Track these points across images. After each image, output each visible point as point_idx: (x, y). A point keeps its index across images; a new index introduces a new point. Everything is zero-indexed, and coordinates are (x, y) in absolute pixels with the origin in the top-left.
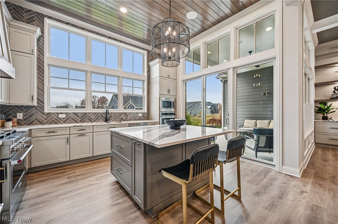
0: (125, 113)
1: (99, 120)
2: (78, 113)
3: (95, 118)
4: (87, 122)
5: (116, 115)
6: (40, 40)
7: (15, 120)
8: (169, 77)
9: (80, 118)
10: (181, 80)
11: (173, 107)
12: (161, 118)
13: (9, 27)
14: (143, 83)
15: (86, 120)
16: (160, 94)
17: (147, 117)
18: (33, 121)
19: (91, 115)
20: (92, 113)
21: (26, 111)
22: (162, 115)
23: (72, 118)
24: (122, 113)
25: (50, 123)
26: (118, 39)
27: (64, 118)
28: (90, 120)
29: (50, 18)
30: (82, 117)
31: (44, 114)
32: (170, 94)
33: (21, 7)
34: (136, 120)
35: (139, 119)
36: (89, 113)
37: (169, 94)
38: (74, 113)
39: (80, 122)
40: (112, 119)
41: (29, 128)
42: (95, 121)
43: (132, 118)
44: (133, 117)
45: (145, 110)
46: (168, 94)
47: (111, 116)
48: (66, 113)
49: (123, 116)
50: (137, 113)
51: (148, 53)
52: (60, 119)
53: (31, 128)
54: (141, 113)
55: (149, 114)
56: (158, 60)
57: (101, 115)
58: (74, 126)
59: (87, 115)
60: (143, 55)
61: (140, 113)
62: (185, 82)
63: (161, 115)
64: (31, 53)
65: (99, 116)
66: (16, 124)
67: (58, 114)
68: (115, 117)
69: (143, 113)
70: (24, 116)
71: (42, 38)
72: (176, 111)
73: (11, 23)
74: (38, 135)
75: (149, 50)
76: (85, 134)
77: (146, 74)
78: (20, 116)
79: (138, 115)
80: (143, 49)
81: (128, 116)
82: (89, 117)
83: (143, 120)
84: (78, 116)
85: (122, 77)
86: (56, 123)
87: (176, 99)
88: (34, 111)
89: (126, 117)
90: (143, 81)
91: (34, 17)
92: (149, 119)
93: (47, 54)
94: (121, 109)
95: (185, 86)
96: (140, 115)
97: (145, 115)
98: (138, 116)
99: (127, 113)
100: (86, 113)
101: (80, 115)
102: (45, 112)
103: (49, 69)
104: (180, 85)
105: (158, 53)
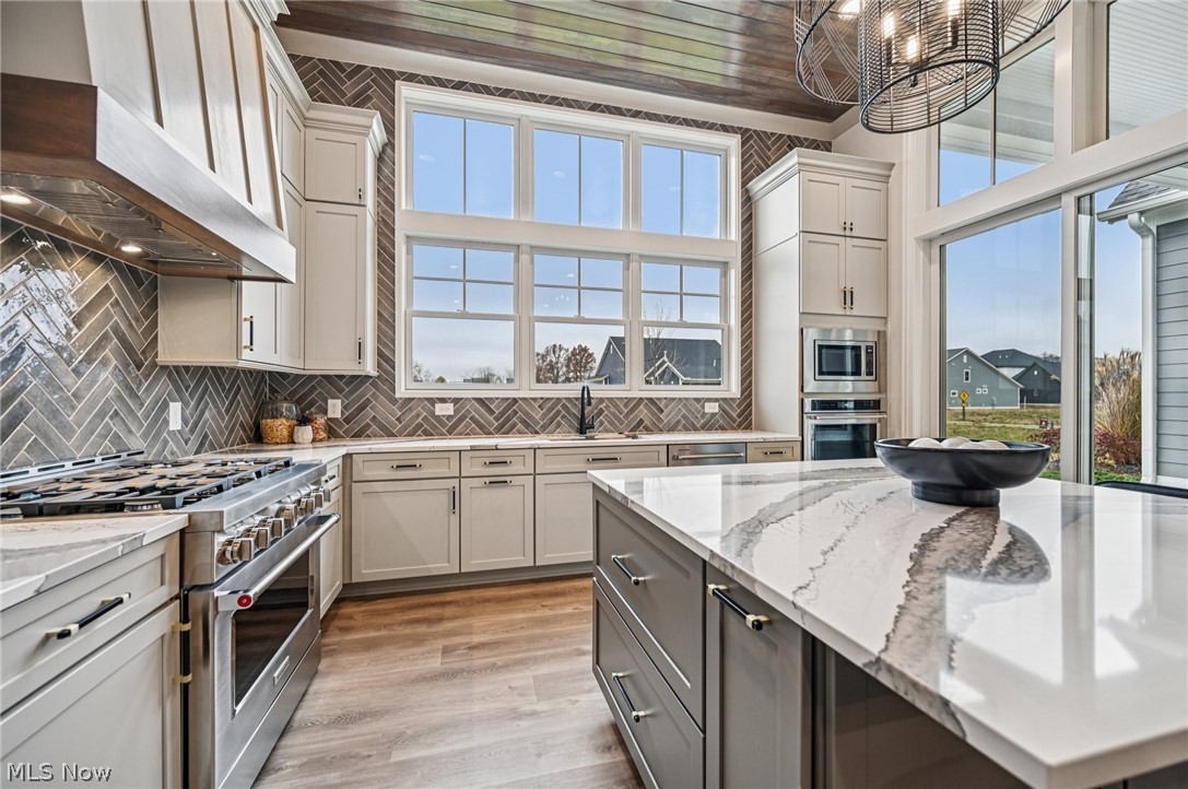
0: (651, 400)
1: (559, 424)
2: (491, 400)
3: (544, 416)
4: (520, 433)
5: (616, 406)
6: (384, 157)
7: (321, 420)
8: (848, 233)
9: (497, 419)
10: (916, 239)
11: (869, 373)
12: (809, 424)
13: (302, 128)
14: (725, 275)
15: (514, 425)
16: (802, 314)
17: (739, 416)
18: (368, 425)
19: (532, 407)
20: (535, 399)
21: (351, 392)
22: (813, 408)
23: (472, 418)
24: (641, 399)
25: (411, 434)
26: (623, 106)
27: (449, 418)
28: (527, 425)
29: (411, 78)
30: (502, 414)
31: (394, 401)
32: (855, 312)
33: (337, 64)
34: (696, 429)
35: (708, 426)
36: (524, 399)
37: (848, 312)
38: (480, 401)
39: (497, 431)
40: (602, 423)
41: (344, 451)
42: (544, 429)
43: (679, 421)
44: (684, 417)
45: (732, 387)
46: (842, 312)
47: (601, 411)
48: (456, 401)
49: (643, 413)
50: (698, 400)
51: (743, 144)
52: (438, 418)
53: (352, 449)
54: (716, 400)
55: (750, 404)
56: (795, 160)
57: (564, 406)
58: (473, 449)
59: (520, 407)
60: (724, 154)
61: (709, 400)
62: (937, 245)
63: (808, 408)
64: (357, 202)
65: (559, 412)
66: (323, 435)
67: (432, 401)
68: (614, 415)
69: (724, 400)
70: (345, 407)
71: (389, 150)
72: (882, 389)
73: (308, 115)
74: (370, 474)
75: (747, 130)
76: (508, 479)
77: (735, 234)
78: (335, 408)
79: (703, 408)
80: (725, 129)
81: (662, 411)
82: (526, 413)
83: (723, 429)
84: (491, 412)
85: (641, 256)
86: (427, 434)
87: (881, 335)
88: (368, 391)
89: (653, 414)
90: (725, 265)
91: (368, 87)
92: (748, 428)
93: (402, 203)
94: (634, 385)
95: (936, 267)
96: (711, 408)
97: (732, 408)
98: (704, 415)
99: (659, 399)
100: (515, 400)
101: (498, 408)
102: (397, 396)
103: (409, 252)
104: (911, 262)
105: (789, 137)
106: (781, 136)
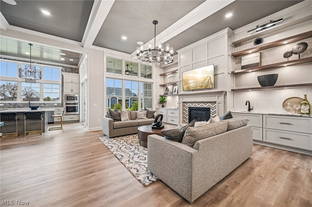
0: (44, 103)
1: (25, 107)
2: (12, 103)
3: (22, 106)
4: (17, 108)
8: (72, 82)
9: (13, 106)
14: (60, 86)
16: (64, 92)
17: (61, 106)
19: (20, 104)
20: (20, 103)
23: (8, 106)
24: (42, 103)
27: (3, 106)
28: (19, 107)
35: (55, 107)
36: (18, 103)
38: (9, 104)
39: (13, 108)
42: (22, 107)
43: (49, 106)
45: (60, 102)
46: (71, 92)
48: (4, 104)
49: (42, 105)
50: (53, 103)
55: (63, 104)
59: (17, 104)
61: (55, 103)
65: (25, 105)
69: (58, 103)
75: (63, 66)
80: (58, 66)
83: (58, 107)
84: (12, 105)
85: (43, 83)
89: (45, 105)
90: (60, 84)
94: (41, 101)
97: (60, 104)
98: (54, 105)
100: (16, 103)
106: (69, 67)
